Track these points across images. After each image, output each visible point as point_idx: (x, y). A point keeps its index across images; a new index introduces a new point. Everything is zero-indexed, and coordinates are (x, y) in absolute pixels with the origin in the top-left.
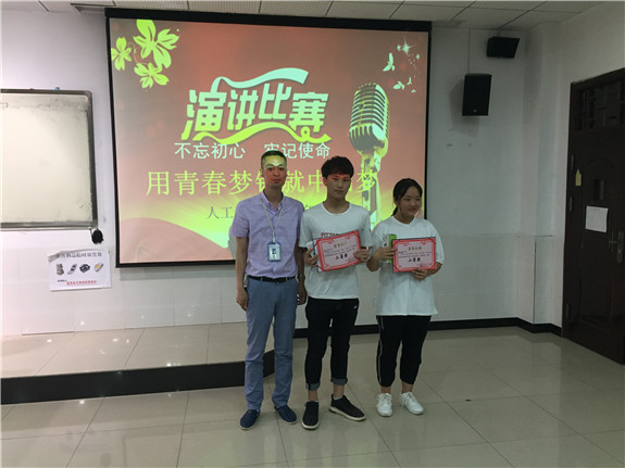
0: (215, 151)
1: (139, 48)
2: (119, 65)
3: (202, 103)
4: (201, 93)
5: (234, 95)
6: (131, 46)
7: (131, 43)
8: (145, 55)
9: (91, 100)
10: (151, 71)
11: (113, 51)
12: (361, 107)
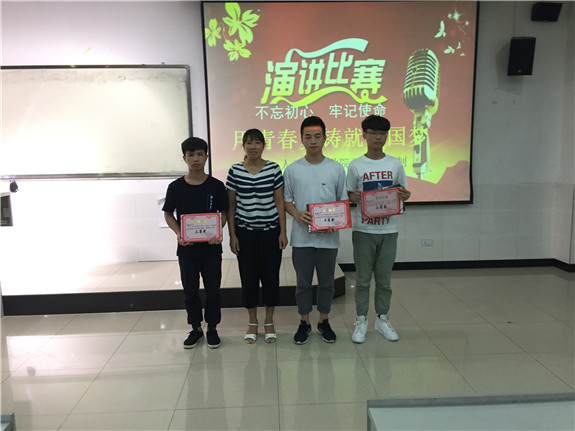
0: (288, 113)
1: (227, 27)
2: (211, 42)
3: (278, 72)
4: (277, 64)
5: (304, 64)
6: (221, 26)
7: (221, 24)
8: (232, 33)
9: (189, 72)
10: (237, 46)
11: (206, 30)
12: (414, 70)
